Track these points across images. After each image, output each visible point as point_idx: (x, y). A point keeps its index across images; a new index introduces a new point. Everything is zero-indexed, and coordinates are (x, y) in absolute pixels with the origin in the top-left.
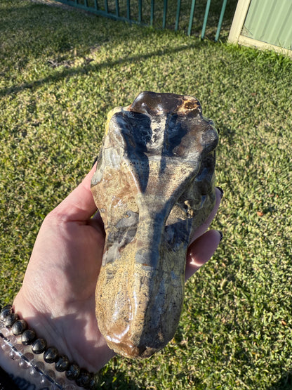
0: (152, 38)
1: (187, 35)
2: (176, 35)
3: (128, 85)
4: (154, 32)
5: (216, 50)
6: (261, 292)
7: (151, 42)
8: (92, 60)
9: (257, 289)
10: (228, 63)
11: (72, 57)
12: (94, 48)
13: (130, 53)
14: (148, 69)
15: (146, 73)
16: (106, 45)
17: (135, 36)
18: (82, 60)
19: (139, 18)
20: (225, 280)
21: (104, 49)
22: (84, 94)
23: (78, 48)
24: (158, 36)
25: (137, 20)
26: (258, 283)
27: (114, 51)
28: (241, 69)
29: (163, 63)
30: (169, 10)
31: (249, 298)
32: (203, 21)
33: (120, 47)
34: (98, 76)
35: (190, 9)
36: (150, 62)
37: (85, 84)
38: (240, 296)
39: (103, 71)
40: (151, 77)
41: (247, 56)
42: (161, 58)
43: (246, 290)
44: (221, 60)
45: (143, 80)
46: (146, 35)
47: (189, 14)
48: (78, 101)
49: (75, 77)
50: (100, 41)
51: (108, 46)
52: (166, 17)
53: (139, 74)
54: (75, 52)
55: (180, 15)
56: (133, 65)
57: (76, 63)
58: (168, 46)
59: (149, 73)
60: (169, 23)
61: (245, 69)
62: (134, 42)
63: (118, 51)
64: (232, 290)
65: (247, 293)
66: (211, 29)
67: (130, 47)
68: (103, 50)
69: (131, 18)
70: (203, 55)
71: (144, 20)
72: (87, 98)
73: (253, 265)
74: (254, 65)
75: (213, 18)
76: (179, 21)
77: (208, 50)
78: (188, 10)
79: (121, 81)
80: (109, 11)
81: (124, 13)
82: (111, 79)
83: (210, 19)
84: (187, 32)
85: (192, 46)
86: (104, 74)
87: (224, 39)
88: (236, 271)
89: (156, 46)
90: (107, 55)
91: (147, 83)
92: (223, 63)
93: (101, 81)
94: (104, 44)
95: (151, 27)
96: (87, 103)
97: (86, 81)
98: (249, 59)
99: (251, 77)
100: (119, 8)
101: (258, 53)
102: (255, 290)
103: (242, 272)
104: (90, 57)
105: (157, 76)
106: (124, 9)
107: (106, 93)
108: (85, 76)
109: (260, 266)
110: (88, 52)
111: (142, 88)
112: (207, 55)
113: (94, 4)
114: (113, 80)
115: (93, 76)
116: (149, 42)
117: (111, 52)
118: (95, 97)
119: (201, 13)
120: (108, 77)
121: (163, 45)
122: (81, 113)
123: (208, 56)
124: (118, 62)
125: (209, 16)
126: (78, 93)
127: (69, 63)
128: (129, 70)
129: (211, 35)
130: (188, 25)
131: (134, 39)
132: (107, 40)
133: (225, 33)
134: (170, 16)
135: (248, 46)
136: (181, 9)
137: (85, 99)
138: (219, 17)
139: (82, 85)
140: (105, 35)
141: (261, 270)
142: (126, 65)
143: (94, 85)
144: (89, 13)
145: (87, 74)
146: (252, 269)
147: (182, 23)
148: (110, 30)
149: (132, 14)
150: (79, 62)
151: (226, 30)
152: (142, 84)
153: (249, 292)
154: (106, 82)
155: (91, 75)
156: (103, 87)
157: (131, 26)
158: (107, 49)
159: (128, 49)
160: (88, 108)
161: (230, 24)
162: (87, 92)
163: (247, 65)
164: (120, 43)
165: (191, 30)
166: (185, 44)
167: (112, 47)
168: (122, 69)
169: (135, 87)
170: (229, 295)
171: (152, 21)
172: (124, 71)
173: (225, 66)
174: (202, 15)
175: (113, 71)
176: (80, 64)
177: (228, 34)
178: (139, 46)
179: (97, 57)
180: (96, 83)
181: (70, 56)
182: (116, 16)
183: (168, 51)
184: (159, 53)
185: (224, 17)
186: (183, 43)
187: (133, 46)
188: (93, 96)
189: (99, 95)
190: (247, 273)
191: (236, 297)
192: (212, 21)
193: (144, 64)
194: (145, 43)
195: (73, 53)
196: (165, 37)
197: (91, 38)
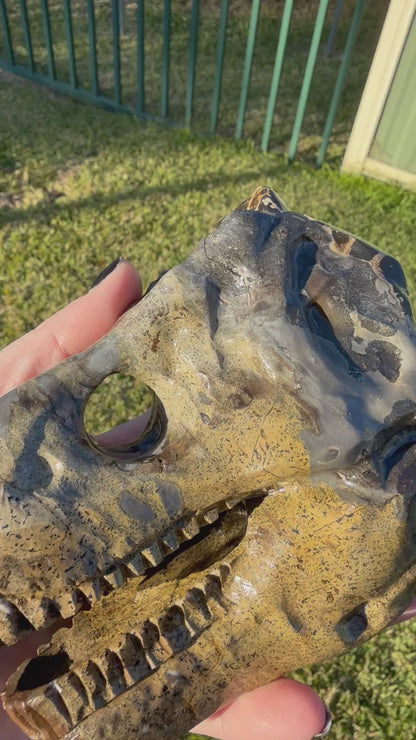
0: (188, 153)
1: (261, 151)
2: (238, 149)
3: (135, 252)
4: (193, 142)
5: (319, 187)
6: (410, 717)
7: (186, 162)
8: (61, 195)
9: (403, 710)
10: (343, 213)
11: (18, 186)
12: (65, 170)
13: (142, 183)
14: (178, 221)
15: (173, 228)
16: (92, 164)
17: (153, 148)
18: (39, 194)
19: (163, 111)
20: (334, 690)
21: (87, 172)
22: (41, 269)
23: (31, 166)
24: (202, 149)
25: (157, 114)
26: (403, 696)
27: (109, 178)
28: (369, 227)
29: (209, 208)
30: (224, 97)
31: (385, 729)
32: (292, 123)
33: (120, 169)
34: (72, 230)
35: (267, 95)
36: (185, 203)
37: (43, 247)
38: (367, 724)
39: (83, 219)
40: (185, 237)
41: (381, 200)
42: (206, 196)
43: (378, 710)
44: (328, 205)
45: (167, 242)
46: (175, 146)
47: (266, 106)
48: (28, 283)
49: (22, 230)
50: (79, 153)
51: (96, 167)
52: (218, 111)
53: (160, 229)
54: (26, 176)
55: (247, 108)
56: (147, 210)
57: (26, 201)
58: (221, 172)
59: (180, 228)
60: (224, 123)
61: (377, 228)
62: (151, 161)
63: (118, 176)
64: (350, 712)
65: (380, 718)
66: (308, 139)
67: (142, 170)
68: (85, 175)
69: (144, 108)
70: (292, 194)
71: (173, 114)
72: (47, 277)
73: (395, 655)
74: (396, 220)
75: (313, 117)
76: (244, 121)
77: (302, 184)
78: (263, 100)
79: (121, 243)
80: (100, 92)
81: (130, 98)
82: (100, 238)
83: (307, 120)
84: (259, 143)
85: (271, 173)
86: (85, 226)
87: (336, 161)
88: (358, 667)
89: (195, 170)
90: (93, 185)
91: (175, 250)
92: (333, 213)
93: (80, 241)
94: (87, 161)
95: (187, 130)
96: (47, 288)
97: (46, 239)
98: (385, 207)
99: (388, 244)
100: (120, 87)
101: (402, 196)
102: (398, 712)
103: (371, 671)
104: (57, 187)
105: (197, 234)
106: (130, 90)
107: (89, 267)
108: (45, 229)
109: (409, 656)
110: (53, 177)
111: (165, 260)
112: (300, 194)
113: (67, 75)
114: (105, 239)
115: (62, 230)
116: (181, 162)
117: (102, 179)
118: (65, 275)
119: (289, 105)
120: (94, 233)
121: (211, 170)
122: (33, 310)
123: (303, 197)
124: (116, 199)
125: (306, 113)
126: (28, 264)
127: (10, 198)
128: (138, 219)
129: (308, 151)
130: (261, 130)
131: (149, 154)
132: (94, 154)
133: (335, 150)
134: (227, 110)
135: (383, 179)
136: (249, 97)
137: (42, 278)
138: (326, 117)
139: (37, 247)
140: (89, 142)
141: (410, 667)
142: (133, 208)
143: (63, 250)
144: (57, 92)
145: (49, 224)
146: (392, 664)
147: (251, 125)
148: (100, 133)
149: (148, 101)
150: (33, 197)
151: (340, 143)
152: (165, 252)
153: (385, 715)
154: (90, 243)
155: (57, 228)
156: (83, 254)
157: (144, 126)
158: (94, 173)
159: (138, 176)
160: (49, 299)
161: (347, 130)
162: (48, 263)
163: (380, 220)
164: (121, 162)
165: (270, 140)
166: (255, 170)
167: (105, 169)
168: (125, 218)
169: (150, 258)
170: (344, 724)
171: (188, 118)
172: (128, 222)
173: (337, 219)
174: (290, 110)
175: (104, 221)
176: (35, 202)
177: (344, 151)
178: (160, 170)
179: (73, 185)
180: (67, 246)
181: (14, 183)
182: (114, 103)
183: (220, 180)
184: (201, 186)
185: (337, 115)
186: (252, 167)
187: (148, 168)
188: (60, 272)
189: (74, 272)
190: (380, 672)
191: (357, 728)
192: (311, 124)
193: (171, 209)
194: (175, 164)
195: (20, 177)
196: (215, 152)
197: (60, 148)
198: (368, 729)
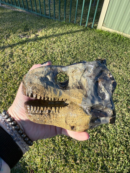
0: (64, 26)
1: (80, 26)
2: (75, 25)
3: (54, 46)
5: (92, 32)
6: (112, 138)
7: (64, 28)
8: (38, 35)
9: (111, 137)
10: (97, 38)
11: (30, 34)
12: (39, 30)
13: (55, 32)
14: (63, 40)
15: (62, 41)
16: (45, 29)
17: (57, 25)
18: (34, 35)
19: (59, 18)
20: (96, 133)
21: (44, 31)
22: (35, 50)
23: (32, 30)
24: (67, 25)
25: (58, 19)
26: (111, 134)
27: (48, 32)
29: (69, 37)
30: (72, 15)
31: (107, 141)
32: (86, 20)
33: (50, 30)
34: (41, 42)
35: (81, 15)
36: (64, 37)
37: (35, 46)
39: (43, 40)
40: (64, 43)
42: (68, 35)
43: (105, 137)
44: (94, 36)
45: (60, 44)
46: (62, 25)
47: (81, 17)
48: (32, 53)
49: (31, 43)
50: (42, 27)
53: (59, 42)
54: (31, 32)
55: (76, 17)
56: (56, 38)
57: (31, 37)
58: (71, 30)
59: (63, 41)
60: (72, 20)
61: (104, 40)
63: (50, 32)
64: (100, 137)
65: (106, 139)
66: (90, 23)
67: (55, 30)
68: (43, 31)
69: (55, 18)
70: (86, 34)
71: (61, 19)
72: (36, 52)
73: (109, 126)
74: (108, 39)
75: (91, 19)
76: (76, 20)
77: (89, 32)
79: (51, 44)
80: (46, 15)
81: (52, 16)
82: (46, 44)
84: (79, 24)
85: (82, 30)
86: (43, 42)
87: (96, 27)
88: (101, 128)
89: (66, 30)
90: (45, 33)
91: (62, 46)
92: (95, 38)
93: (42, 44)
95: (64, 22)
96: (36, 54)
97: (35, 44)
98: (106, 36)
99: (107, 43)
100: (50, 14)
101: (110, 34)
102: (110, 138)
103: (104, 129)
104: (38, 34)
105: (67, 42)
106: (53, 14)
107: (44, 49)
108: (35, 42)
109: (112, 126)
110: (37, 32)
111: (60, 48)
112: (88, 34)
113: (39, 12)
114: (48, 44)
115: (39, 42)
116: (63, 28)
117: (47, 32)
118: (39, 51)
119: (86, 16)
121: (69, 29)
122: (33, 58)
123: (89, 34)
124: (50, 36)
125: (89, 18)
126: (32, 49)
127: (28, 36)
128: (54, 40)
129: (90, 26)
130: (80, 21)
131: (57, 27)
132: (45, 27)
133: (96, 25)
134: (72, 17)
135: (106, 30)
136: (77, 15)
137: (35, 52)
138: (93, 18)
139: (34, 46)
140: (44, 25)
141: (112, 128)
142: (53, 37)
144: (37, 15)
145: (36, 41)
146: (108, 128)
147: (78, 21)
148: (46, 23)
149: (56, 16)
151: (96, 24)
152: (60, 46)
153: (107, 138)
154: (44, 45)
155: (38, 42)
156: (43, 47)
157: (55, 21)
158: (45, 31)
159: (54, 31)
160: (36, 56)
161: (98, 21)
162: (36, 49)
163: (105, 39)
164: (51, 28)
165: (81, 24)
166: (79, 29)
167: (47, 30)
168: (51, 39)
169: (57, 47)
170: (98, 140)
171: (65, 19)
175: (47, 40)
176: (33, 37)
177: (97, 25)
178: (59, 30)
179: (40, 34)
180: (40, 45)
181: (29, 33)
182: (49, 17)
183: (71, 32)
184: (68, 33)
185: (95, 18)
188: (38, 51)
189: (41, 50)
190: (106, 129)
191: (101, 140)
192: (90, 20)
193: (61, 37)
194: (62, 28)
195: (30, 32)
196: (70, 26)
197: (38, 26)
198: (103, 141)
